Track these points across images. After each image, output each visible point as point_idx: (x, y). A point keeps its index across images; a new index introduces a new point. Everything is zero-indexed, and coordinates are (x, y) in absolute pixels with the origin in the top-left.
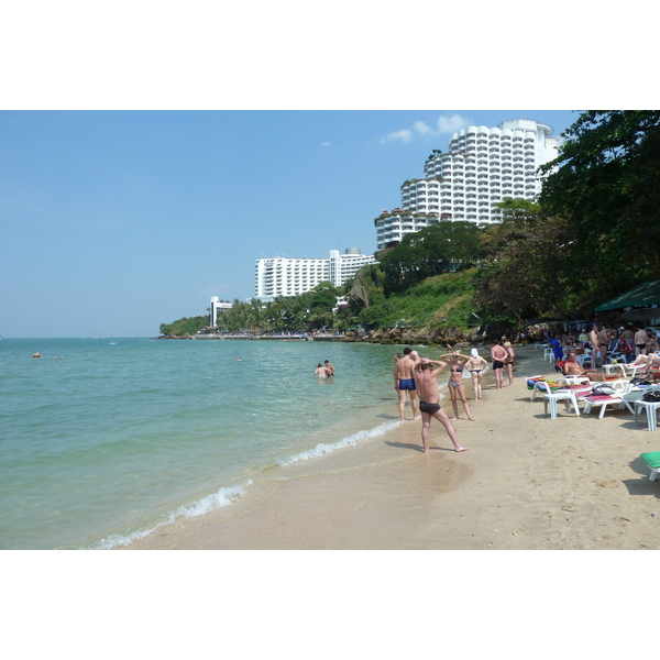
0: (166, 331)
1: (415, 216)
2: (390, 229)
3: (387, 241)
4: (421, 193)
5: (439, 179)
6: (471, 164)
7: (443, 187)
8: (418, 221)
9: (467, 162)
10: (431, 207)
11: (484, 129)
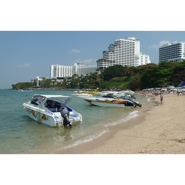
0: (15, 87)
1: (107, 61)
2: (101, 64)
3: (100, 67)
4: (109, 55)
5: (113, 52)
6: (120, 48)
7: (114, 54)
8: (108, 62)
9: (119, 48)
10: (111, 59)
11: (124, 40)
